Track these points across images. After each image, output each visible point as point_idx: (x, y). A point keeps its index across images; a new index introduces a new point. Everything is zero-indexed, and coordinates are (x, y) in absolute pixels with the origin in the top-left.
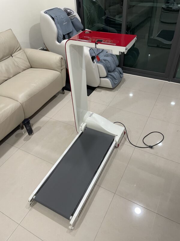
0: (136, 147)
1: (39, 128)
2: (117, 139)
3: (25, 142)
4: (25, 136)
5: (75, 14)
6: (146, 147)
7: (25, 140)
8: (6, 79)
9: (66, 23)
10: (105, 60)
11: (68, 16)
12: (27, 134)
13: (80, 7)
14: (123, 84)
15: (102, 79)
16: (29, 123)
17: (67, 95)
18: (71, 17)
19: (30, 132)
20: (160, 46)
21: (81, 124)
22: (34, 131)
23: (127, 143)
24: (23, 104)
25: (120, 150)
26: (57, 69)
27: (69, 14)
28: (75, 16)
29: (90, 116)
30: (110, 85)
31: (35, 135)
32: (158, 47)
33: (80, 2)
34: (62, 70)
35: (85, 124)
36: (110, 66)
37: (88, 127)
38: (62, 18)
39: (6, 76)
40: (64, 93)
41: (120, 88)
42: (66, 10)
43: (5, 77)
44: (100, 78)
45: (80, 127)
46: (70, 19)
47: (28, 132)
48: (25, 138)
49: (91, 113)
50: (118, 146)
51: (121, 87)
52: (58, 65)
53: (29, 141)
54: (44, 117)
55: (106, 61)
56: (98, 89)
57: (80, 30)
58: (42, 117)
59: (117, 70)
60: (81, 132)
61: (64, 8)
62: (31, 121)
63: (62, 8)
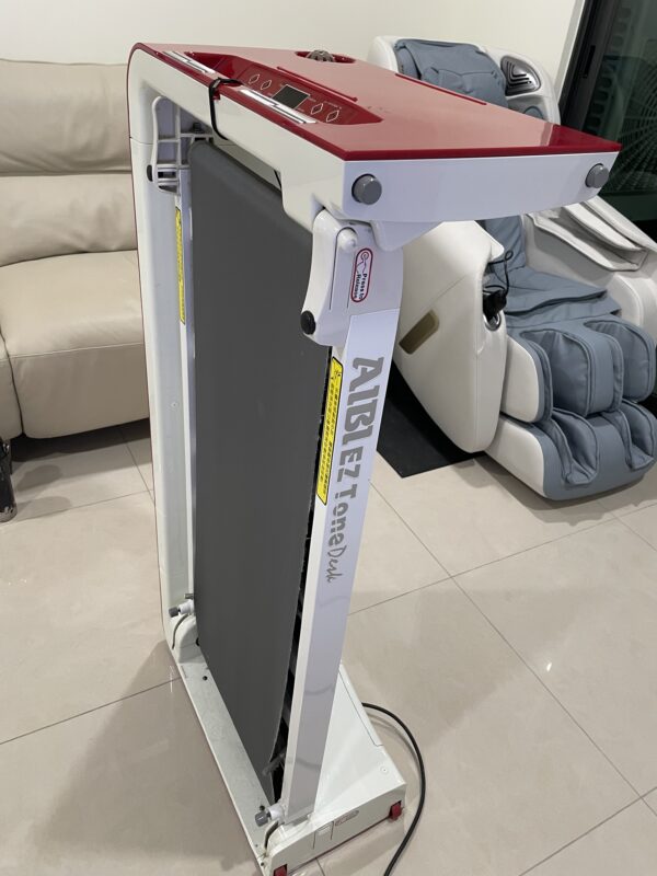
5: (547, 93)
8: (83, 246)
10: (570, 341)
11: (507, 94)
13: (587, 71)
14: (632, 507)
15: (510, 427)
18: (517, 103)
24: (21, 363)
27: (514, 85)
28: (538, 99)
30: (537, 478)
33: (593, 48)
39: (88, 232)
41: (597, 518)
42: (508, 66)
43: (79, 236)
44: (503, 415)
51: (607, 516)
56: (476, 468)
59: (622, 418)
61: (506, 57)
63: (497, 55)
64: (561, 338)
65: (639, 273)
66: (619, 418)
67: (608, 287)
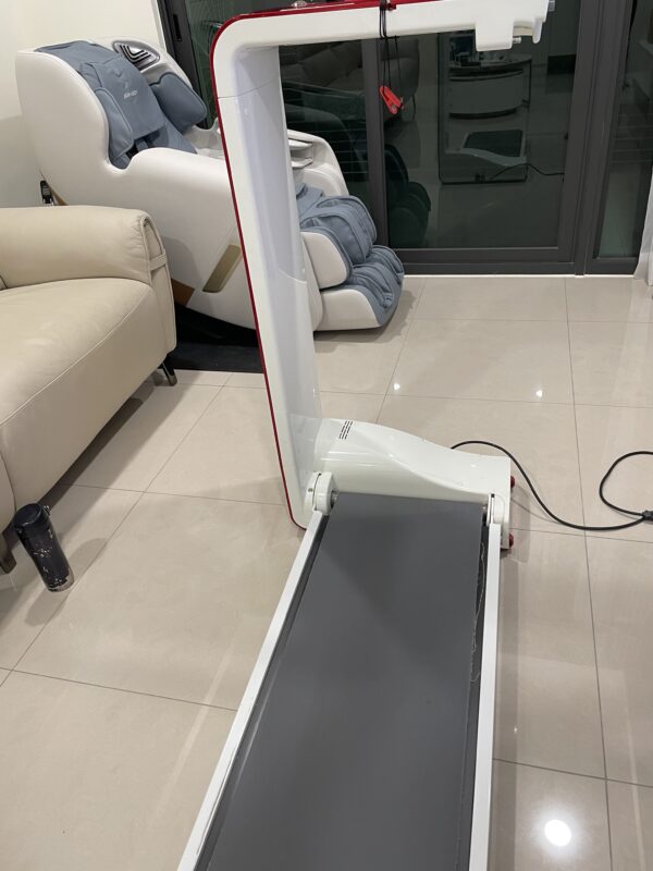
0: (588, 533)
1: (96, 549)
2: (499, 512)
3: (40, 627)
4: (32, 600)
5: (166, 59)
6: (632, 521)
7: (34, 618)
9: (134, 93)
11: (140, 69)
12: (42, 586)
13: (179, 36)
15: (329, 295)
16: (43, 523)
17: (191, 384)
18: (149, 76)
19: (56, 572)
20: (487, 179)
21: (307, 484)
22: (73, 566)
23: (538, 521)
25: (526, 561)
26: (135, 272)
27: (138, 61)
28: (163, 67)
29: (343, 435)
30: (369, 315)
31: (81, 587)
32: (479, 180)
33: (175, 17)
34: (153, 273)
35: (326, 477)
36: (351, 237)
37: (341, 487)
38: (113, 73)
40: (172, 383)
41: (405, 324)
42: (123, 49)
44: (322, 290)
45: (309, 495)
46: (148, 81)
47: (42, 573)
48: (33, 608)
49: (343, 422)
50: (511, 543)
51: (407, 321)
52: (136, 251)
53: (58, 619)
54: (109, 491)
55: (334, 220)
57: (193, 124)
58: (96, 497)
60: (317, 517)
61: (114, 43)
62: (56, 517)
63: (107, 44)
64: (319, 221)
65: (315, 163)
66: (376, 256)
67: (304, 181)
